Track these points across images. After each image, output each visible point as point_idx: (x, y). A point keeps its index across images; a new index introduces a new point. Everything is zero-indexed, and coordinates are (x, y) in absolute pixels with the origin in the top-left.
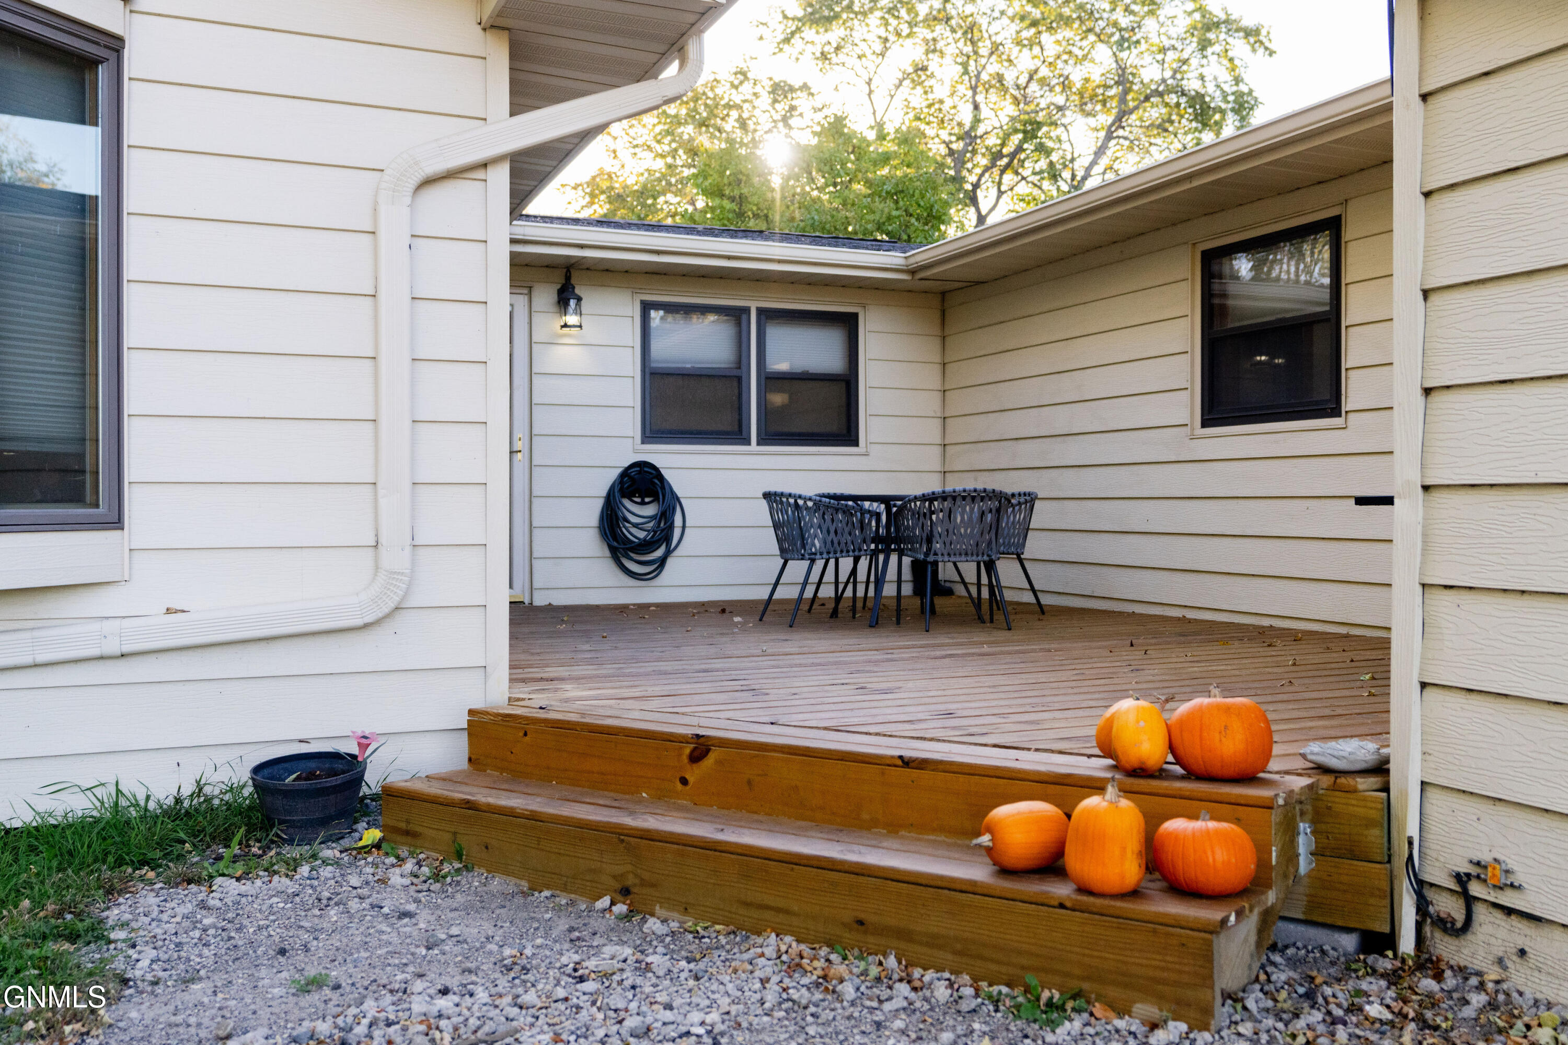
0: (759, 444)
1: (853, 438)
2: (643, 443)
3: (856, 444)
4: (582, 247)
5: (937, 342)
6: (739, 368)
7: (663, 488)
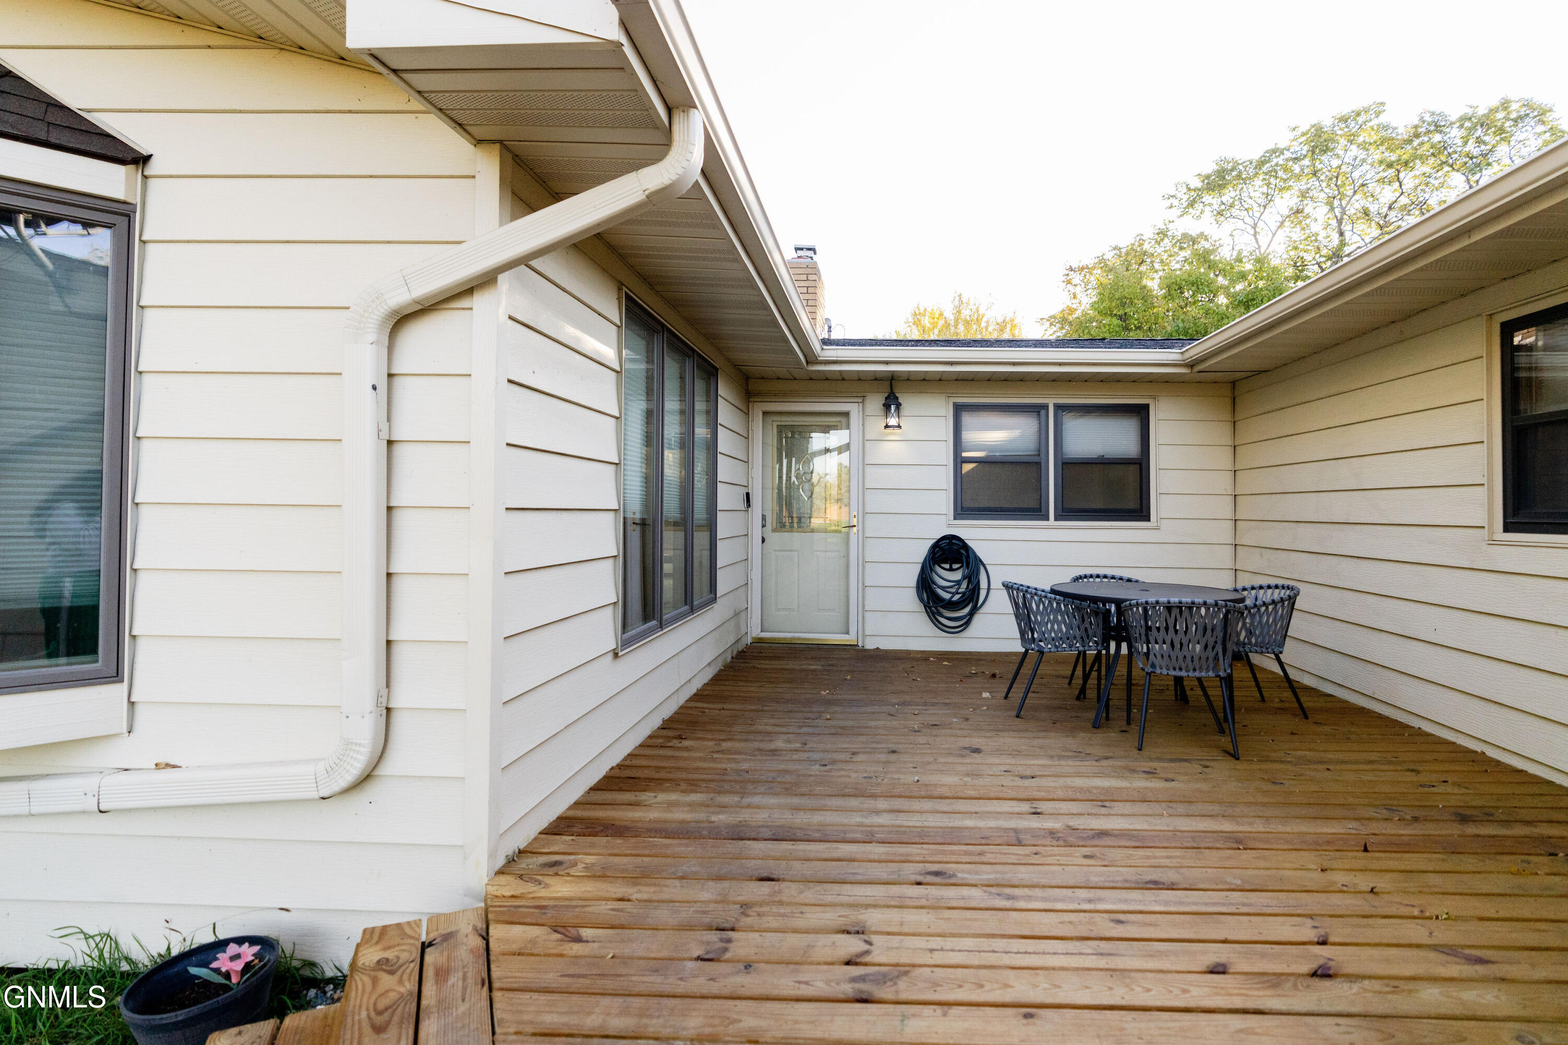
0: (1056, 519)
1: (1145, 514)
2: (955, 518)
3: (1148, 518)
4: (887, 363)
5: (1228, 427)
6: (1039, 455)
7: (968, 557)
